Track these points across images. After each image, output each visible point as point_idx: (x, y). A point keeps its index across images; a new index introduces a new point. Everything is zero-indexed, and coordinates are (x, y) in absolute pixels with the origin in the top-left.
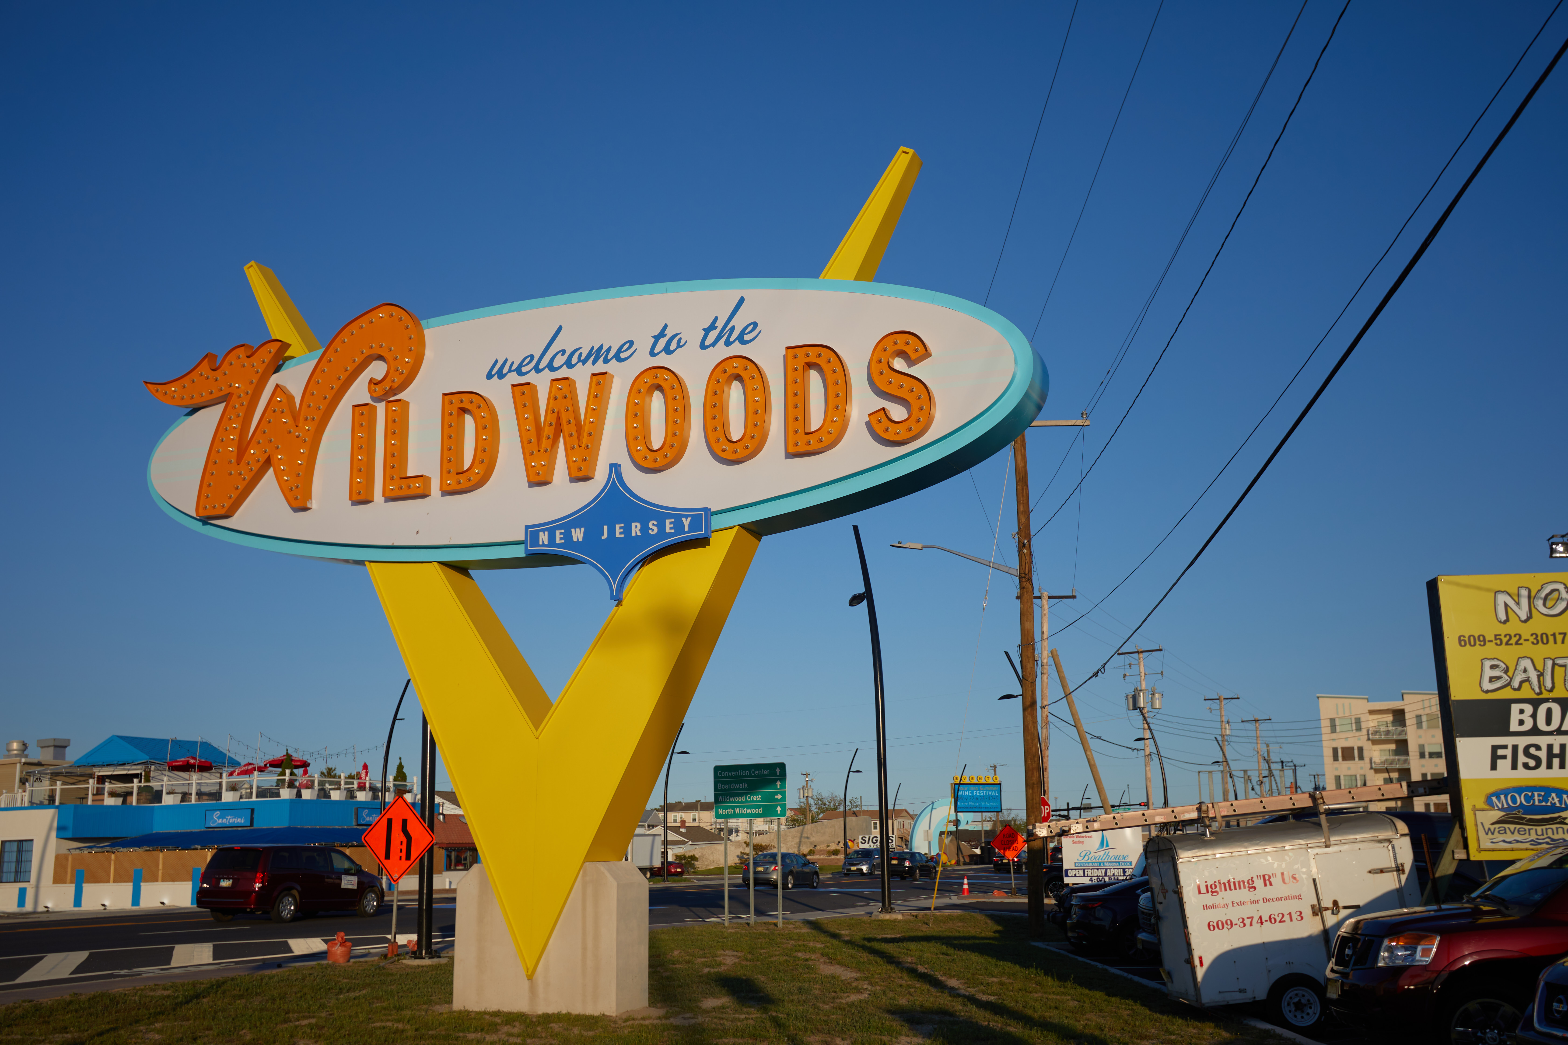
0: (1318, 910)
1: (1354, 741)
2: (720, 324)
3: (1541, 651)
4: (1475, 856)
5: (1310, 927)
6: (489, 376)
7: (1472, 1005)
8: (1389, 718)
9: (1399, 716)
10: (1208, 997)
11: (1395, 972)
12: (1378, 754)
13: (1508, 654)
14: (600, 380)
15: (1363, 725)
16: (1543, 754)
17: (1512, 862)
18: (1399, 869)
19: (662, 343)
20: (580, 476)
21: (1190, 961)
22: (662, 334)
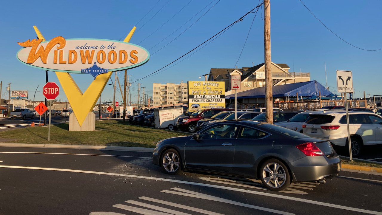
0: (173, 117)
1: (158, 91)
2: (110, 46)
3: (198, 90)
4: (190, 111)
5: (173, 119)
6: (76, 48)
7: (191, 125)
8: (164, 87)
9: (166, 87)
10: (161, 127)
11: (184, 122)
12: (162, 93)
13: (194, 90)
14: (93, 52)
15: (160, 88)
16: (197, 101)
17: (194, 112)
18: (182, 113)
19: (102, 47)
20: (89, 63)
21: (160, 123)
22: (102, 46)
